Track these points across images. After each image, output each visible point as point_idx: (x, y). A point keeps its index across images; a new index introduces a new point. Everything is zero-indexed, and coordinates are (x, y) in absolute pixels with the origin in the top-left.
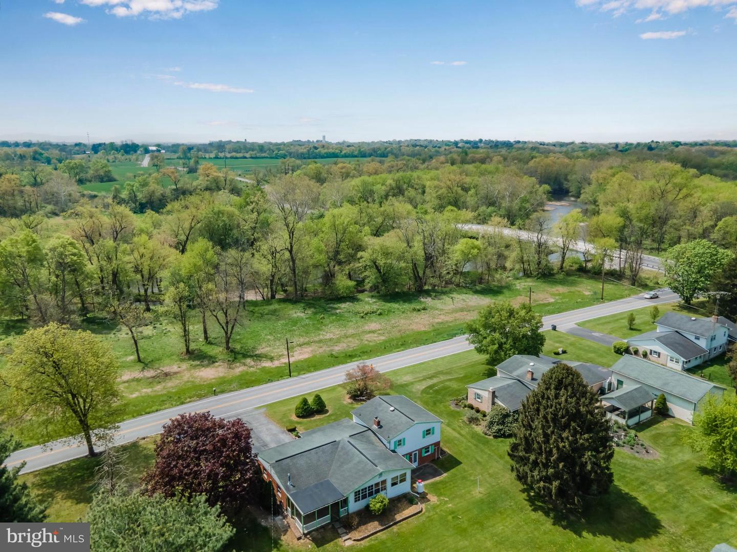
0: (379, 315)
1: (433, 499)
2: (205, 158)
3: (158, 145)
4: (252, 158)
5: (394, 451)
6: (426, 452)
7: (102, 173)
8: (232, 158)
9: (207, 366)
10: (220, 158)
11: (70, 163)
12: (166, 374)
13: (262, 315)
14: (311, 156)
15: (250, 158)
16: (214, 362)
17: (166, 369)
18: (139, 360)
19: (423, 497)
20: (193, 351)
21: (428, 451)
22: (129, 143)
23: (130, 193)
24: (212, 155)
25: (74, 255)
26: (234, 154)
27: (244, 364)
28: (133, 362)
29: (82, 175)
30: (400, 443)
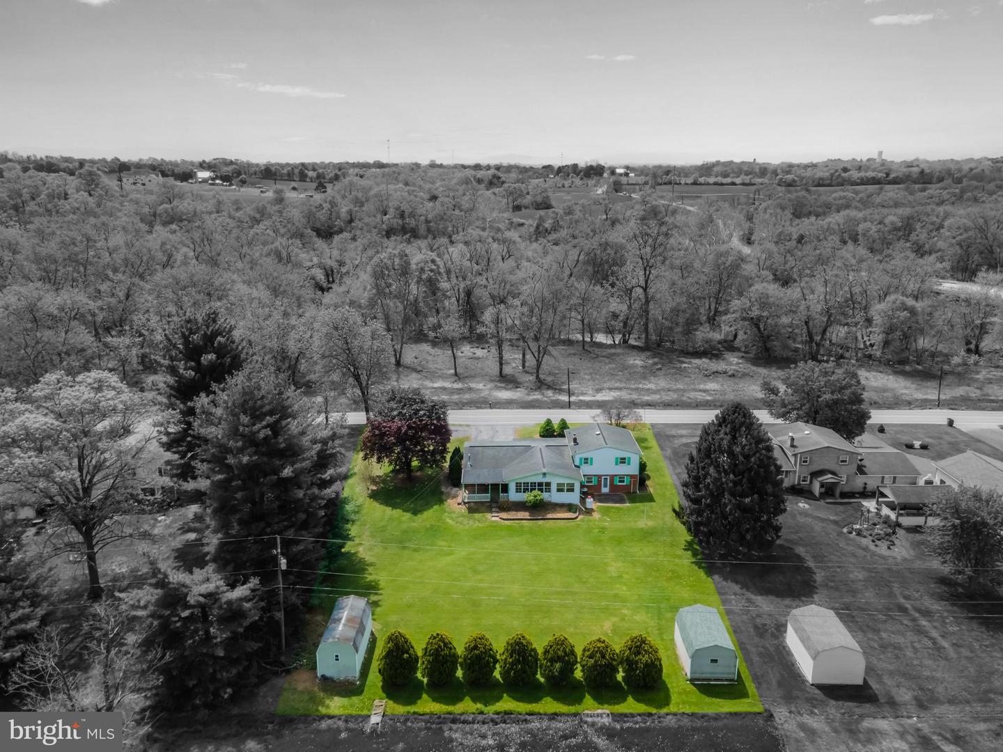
0: (730, 376)
1: (596, 515)
2: (680, 184)
3: (627, 168)
4: (744, 184)
5: (578, 467)
6: (620, 482)
7: (539, 199)
8: (715, 184)
9: (510, 389)
10: (700, 184)
11: (509, 187)
12: (470, 389)
13: (598, 356)
14: (834, 183)
15: (741, 184)
16: (517, 387)
17: (473, 385)
18: (456, 374)
19: (589, 512)
20: (507, 375)
21: (623, 481)
22: (594, 164)
23: (554, 222)
24: (690, 180)
25: (432, 271)
26: (720, 179)
27: (543, 394)
28: (452, 375)
29: (519, 200)
30: (586, 461)
